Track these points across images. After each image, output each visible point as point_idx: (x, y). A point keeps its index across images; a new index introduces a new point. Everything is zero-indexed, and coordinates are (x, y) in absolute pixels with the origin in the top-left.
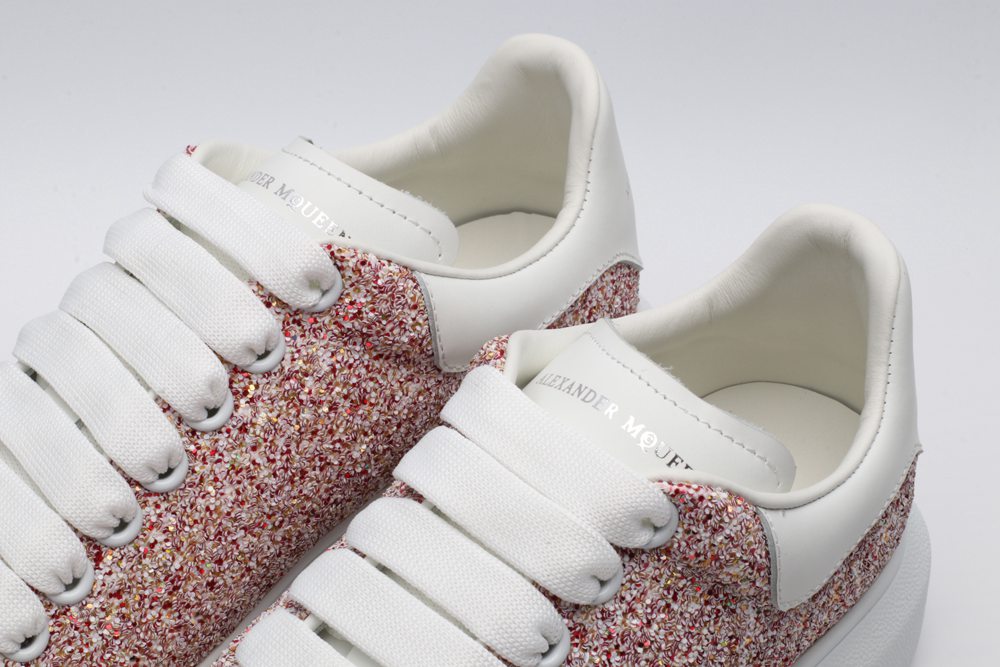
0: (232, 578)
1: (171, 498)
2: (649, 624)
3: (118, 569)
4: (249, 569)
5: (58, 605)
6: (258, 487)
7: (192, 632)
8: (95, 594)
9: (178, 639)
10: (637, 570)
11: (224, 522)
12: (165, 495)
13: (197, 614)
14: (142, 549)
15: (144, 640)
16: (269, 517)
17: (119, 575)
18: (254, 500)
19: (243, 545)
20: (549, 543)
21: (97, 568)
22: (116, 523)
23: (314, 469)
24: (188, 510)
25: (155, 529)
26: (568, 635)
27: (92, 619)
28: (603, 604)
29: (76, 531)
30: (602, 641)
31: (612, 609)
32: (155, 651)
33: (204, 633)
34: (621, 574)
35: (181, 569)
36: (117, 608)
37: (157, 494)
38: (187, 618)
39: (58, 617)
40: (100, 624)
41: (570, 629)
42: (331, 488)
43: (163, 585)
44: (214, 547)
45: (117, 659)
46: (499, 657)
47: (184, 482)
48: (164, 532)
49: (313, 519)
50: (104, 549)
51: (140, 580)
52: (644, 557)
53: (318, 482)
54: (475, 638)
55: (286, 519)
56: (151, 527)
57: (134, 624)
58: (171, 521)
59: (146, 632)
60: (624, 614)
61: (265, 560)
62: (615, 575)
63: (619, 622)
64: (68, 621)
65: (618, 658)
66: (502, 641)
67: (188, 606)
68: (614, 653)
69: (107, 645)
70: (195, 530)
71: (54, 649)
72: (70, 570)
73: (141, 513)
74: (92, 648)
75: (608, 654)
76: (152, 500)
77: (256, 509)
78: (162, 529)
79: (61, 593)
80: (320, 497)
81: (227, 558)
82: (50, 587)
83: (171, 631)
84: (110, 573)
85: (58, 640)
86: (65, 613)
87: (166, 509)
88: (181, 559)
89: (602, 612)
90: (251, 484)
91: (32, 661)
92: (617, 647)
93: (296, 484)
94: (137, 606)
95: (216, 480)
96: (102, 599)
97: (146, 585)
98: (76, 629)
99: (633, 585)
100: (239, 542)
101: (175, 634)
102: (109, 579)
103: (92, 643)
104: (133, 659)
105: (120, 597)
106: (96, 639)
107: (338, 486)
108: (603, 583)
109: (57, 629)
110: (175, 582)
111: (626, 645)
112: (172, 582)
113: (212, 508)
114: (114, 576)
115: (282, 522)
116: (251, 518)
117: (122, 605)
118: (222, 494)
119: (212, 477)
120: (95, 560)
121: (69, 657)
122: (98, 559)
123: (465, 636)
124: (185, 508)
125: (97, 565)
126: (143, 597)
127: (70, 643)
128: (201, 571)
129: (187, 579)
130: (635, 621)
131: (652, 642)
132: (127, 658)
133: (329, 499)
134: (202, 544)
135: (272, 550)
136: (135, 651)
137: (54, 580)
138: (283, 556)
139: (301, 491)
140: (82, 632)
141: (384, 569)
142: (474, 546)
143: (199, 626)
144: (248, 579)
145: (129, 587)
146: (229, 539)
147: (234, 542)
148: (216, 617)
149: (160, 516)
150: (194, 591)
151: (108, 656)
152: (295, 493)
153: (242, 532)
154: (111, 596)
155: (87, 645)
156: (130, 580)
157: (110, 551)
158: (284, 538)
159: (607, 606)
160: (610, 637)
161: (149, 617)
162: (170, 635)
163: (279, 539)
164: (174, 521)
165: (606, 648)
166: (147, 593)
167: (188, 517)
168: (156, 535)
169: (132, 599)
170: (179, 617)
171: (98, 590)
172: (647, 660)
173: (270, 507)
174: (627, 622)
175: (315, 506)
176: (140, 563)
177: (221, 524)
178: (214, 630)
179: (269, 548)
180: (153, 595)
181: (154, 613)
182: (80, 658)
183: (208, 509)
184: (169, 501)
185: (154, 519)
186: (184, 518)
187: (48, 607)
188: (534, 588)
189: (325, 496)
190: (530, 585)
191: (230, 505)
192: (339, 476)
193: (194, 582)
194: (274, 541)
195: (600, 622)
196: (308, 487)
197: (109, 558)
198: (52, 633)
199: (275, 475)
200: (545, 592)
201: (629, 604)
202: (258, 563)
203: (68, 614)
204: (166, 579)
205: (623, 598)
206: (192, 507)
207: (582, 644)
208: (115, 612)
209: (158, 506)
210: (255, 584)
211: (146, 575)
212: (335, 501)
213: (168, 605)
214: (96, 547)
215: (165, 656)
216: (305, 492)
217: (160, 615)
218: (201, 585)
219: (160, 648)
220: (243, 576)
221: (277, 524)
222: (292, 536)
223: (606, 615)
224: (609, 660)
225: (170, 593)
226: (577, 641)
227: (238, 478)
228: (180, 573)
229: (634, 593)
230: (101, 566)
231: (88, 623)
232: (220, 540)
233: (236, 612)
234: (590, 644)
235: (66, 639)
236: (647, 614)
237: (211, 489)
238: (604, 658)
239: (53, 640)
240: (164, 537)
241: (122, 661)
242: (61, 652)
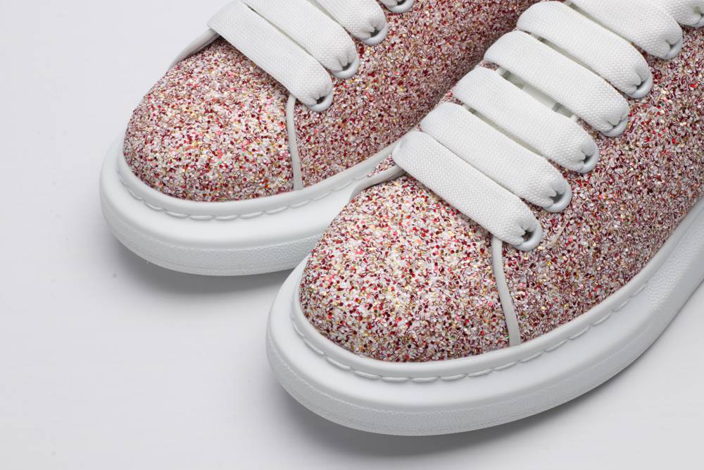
0: (437, 70)
1: (404, 17)
2: (697, 73)
3: (373, 59)
4: (446, 65)
5: (338, 78)
6: (454, 13)
7: (414, 102)
8: (360, 73)
9: (405, 105)
10: (691, 40)
11: (434, 34)
12: (401, 14)
13: (417, 91)
14: (387, 47)
15: (386, 104)
16: (459, 33)
17: (373, 63)
18: (452, 21)
19: (444, 49)
20: (641, 20)
21: (361, 57)
22: (373, 30)
23: (486, 5)
24: (414, 24)
25: (394, 36)
26: (651, 76)
27: (358, 88)
28: (672, 59)
29: (349, 33)
30: (670, 82)
31: (676, 62)
32: (392, 112)
33: (420, 104)
34: (681, 42)
35: (409, 61)
36: (372, 82)
37: (396, 14)
38: (411, 92)
39: (338, 86)
40: (362, 92)
41: (653, 73)
42: (495, 19)
43: (398, 71)
44: (428, 49)
45: (371, 114)
46: (613, 86)
47: (412, 7)
48: (400, 37)
49: (483, 39)
50: (365, 46)
51: (385, 66)
52: (695, 32)
53: (488, 13)
54: (599, 75)
55: (469, 35)
56: (393, 34)
57: (381, 93)
58: (403, 30)
59: (388, 99)
60: (683, 67)
61: (456, 61)
62: (678, 42)
63: (680, 71)
64: (344, 89)
65: (680, 93)
66: (615, 76)
67: (412, 85)
68: (677, 90)
69: (366, 105)
70: (418, 37)
71: (336, 106)
72: (345, 56)
73: (387, 25)
74: (357, 107)
75: (674, 90)
76: (393, 17)
77: (452, 27)
78: (399, 36)
79: (340, 71)
80: (488, 24)
81: (435, 56)
82: (335, 67)
83: (402, 100)
84: (368, 61)
85: (338, 100)
86: (342, 84)
87: (401, 24)
88: (409, 55)
89: (671, 64)
90: (450, 11)
91: (323, 111)
92: (679, 86)
93: (475, 13)
94: (383, 82)
95: (430, 7)
96: (364, 76)
97: (389, 69)
98: (349, 94)
99: (688, 50)
100: (442, 47)
101: (404, 102)
102: (368, 65)
103: (357, 103)
104: (380, 115)
105: (373, 76)
106: (359, 100)
107: (498, 18)
108: (672, 46)
109: (337, 93)
110: (405, 69)
111: (684, 85)
112: (404, 68)
113: (428, 24)
114: (371, 62)
115: (466, 37)
116: (449, 33)
117: (375, 81)
118: (434, 16)
119: (428, 6)
120: (360, 53)
121: (344, 111)
122: (362, 52)
123: (593, 74)
124: (412, 23)
125: (361, 56)
126: (387, 77)
127: (345, 103)
128: (420, 63)
129: (412, 67)
130: (690, 71)
131: (699, 85)
132: (377, 115)
133: (493, 26)
134: (421, 46)
135: (460, 55)
136: (381, 111)
137: (337, 62)
138: (465, 60)
139: (478, 19)
140: (352, 96)
141: (542, 40)
142: (596, 25)
143: (417, 99)
144: (446, 71)
145: (379, 70)
146: (437, 44)
147: (439, 47)
148: (427, 94)
149: (398, 27)
150: (416, 75)
151: (366, 112)
152: (474, 19)
153: (444, 41)
154: (369, 75)
155: (354, 105)
156: (380, 66)
157: (369, 48)
158: (467, 48)
159: (674, 60)
160: (675, 79)
161: (390, 90)
162: (401, 102)
163: (464, 48)
164: (406, 31)
165: (673, 86)
166: (389, 74)
167: (414, 29)
168: (395, 39)
169: (381, 77)
170: (407, 91)
171: (362, 71)
172: (696, 96)
173: (460, 26)
174: (685, 71)
175: (485, 29)
176: (386, 56)
177: (432, 34)
178: (425, 103)
179: (458, 53)
180: (393, 76)
181: (393, 87)
182: (350, 112)
183: (425, 25)
184: (403, 19)
185: (394, 29)
186: (412, 30)
187: (333, 79)
188: (633, 47)
189: (491, 23)
190: (630, 45)
191: (438, 23)
192: (499, 11)
193: (416, 70)
194: (461, 49)
195: (670, 70)
196: (482, 16)
197: (368, 51)
198: (335, 95)
199: (464, 7)
200: (639, 49)
201: (686, 61)
202: (452, 62)
203: (344, 84)
204: (400, 67)
205: (682, 57)
206: (416, 23)
207: (659, 83)
208: (371, 85)
209: (396, 22)
210: (449, 76)
211: (389, 63)
212: (496, 28)
213: (400, 83)
214: (360, 45)
215: (398, 115)
216: (480, 19)
217: (396, 89)
218: (419, 71)
219: (395, 110)
220: (443, 69)
221: (463, 38)
222: (471, 47)
223: (673, 66)
224: (674, 94)
225: (402, 76)
226: (656, 80)
227: (443, 7)
228: (408, 64)
229: (689, 54)
230: (363, 56)
231: (356, 91)
232: (431, 44)
233: (438, 92)
234: (664, 83)
235: (342, 99)
236: (696, 67)
237: (427, 12)
238: (672, 92)
239: (335, 99)
240: (400, 40)
241: (374, 116)
242: (340, 107)
